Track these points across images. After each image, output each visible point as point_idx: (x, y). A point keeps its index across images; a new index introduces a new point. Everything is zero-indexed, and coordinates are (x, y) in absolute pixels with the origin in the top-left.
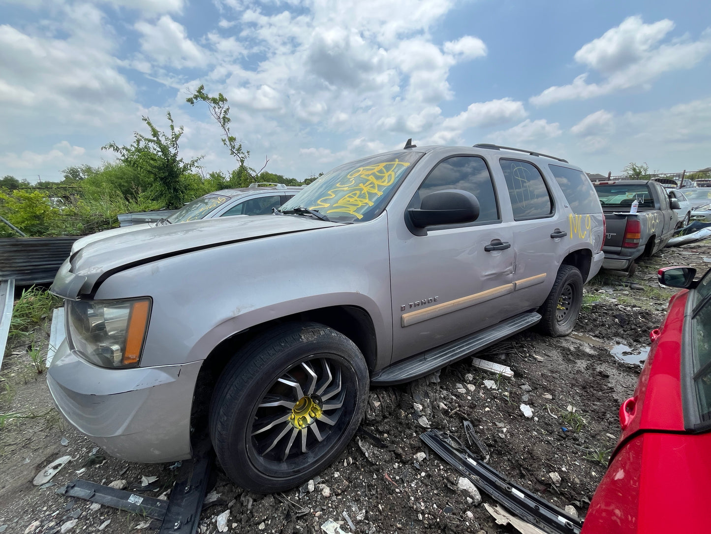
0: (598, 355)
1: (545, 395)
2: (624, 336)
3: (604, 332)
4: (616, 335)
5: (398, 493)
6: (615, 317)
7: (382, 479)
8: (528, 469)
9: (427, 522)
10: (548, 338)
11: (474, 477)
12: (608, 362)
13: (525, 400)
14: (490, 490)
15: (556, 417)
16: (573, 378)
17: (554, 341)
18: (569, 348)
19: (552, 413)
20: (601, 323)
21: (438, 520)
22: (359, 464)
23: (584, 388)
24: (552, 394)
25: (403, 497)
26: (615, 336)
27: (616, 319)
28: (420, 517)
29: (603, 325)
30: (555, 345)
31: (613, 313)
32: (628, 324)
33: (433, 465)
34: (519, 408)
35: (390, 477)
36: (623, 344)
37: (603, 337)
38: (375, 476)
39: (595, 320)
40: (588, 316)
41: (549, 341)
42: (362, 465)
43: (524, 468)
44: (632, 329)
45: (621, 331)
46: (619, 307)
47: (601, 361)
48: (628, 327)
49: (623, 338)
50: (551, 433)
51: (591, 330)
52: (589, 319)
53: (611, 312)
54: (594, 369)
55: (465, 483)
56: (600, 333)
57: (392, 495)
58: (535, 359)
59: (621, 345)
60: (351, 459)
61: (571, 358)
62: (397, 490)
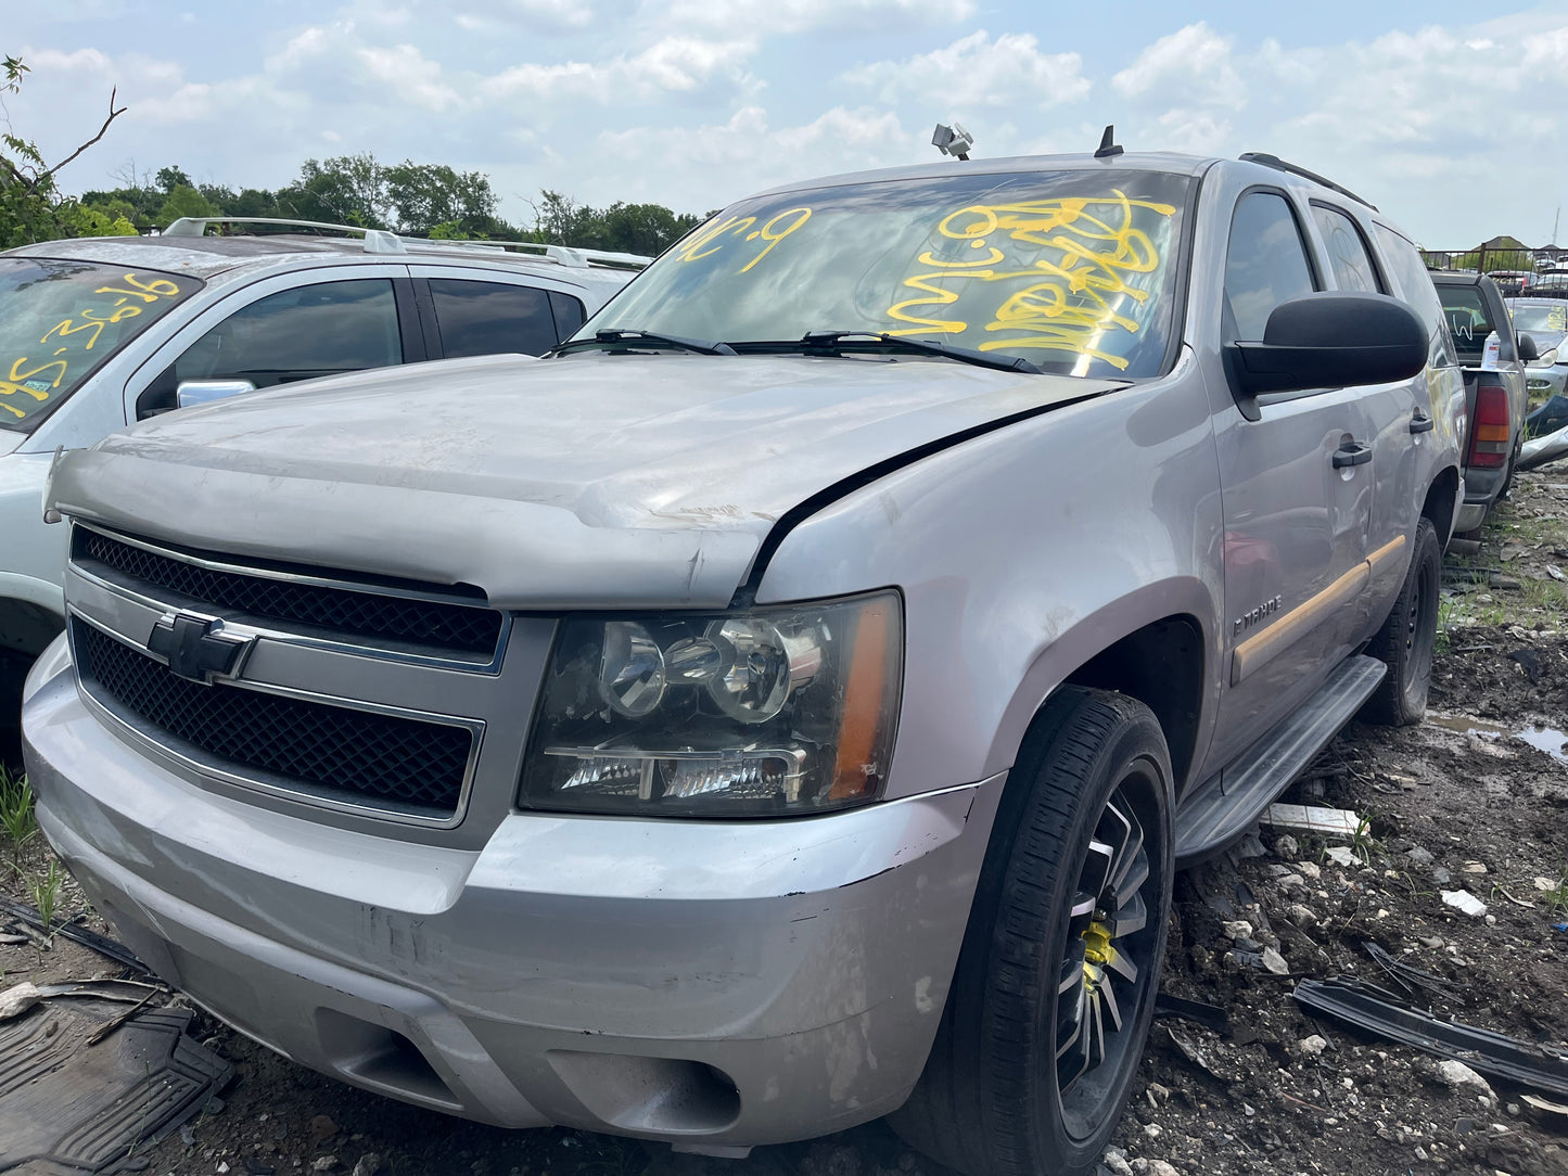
0: (1521, 757)
1: (1467, 866)
2: (1546, 707)
3: (1500, 700)
4: (1528, 706)
5: (1336, 1126)
6: (1513, 658)
7: (1277, 1108)
8: (1548, 1016)
9: (1441, 1160)
10: (1387, 730)
11: (1467, 1054)
12: (1548, 771)
13: (1444, 881)
14: (1514, 1072)
15: (1530, 905)
16: (1503, 818)
17: (1404, 736)
18: (1448, 750)
19: (1516, 897)
20: (1488, 679)
21: (1462, 1147)
22: (1191, 1093)
23: (1539, 836)
24: (1483, 861)
25: (1352, 1130)
26: (1525, 709)
27: (1518, 665)
28: (1423, 1155)
29: (1493, 683)
30: (1411, 746)
31: (1505, 648)
32: (1545, 674)
33: (1352, 1060)
34: (1442, 902)
35: (1297, 1097)
36: (1550, 727)
37: (1504, 715)
38: (1250, 1110)
39: (1471, 672)
40: (1451, 662)
41: (1391, 738)
42: (1197, 1093)
43: (1538, 1018)
44: (1556, 687)
45: (1533, 694)
46: (1514, 629)
47: (1532, 770)
48: (1548, 682)
49: (1543, 712)
50: (1539, 942)
51: (1468, 701)
52: (1456, 671)
53: (1499, 647)
54: (1529, 793)
55: (1457, 1071)
56: (1491, 705)
57: (1321, 1135)
58: (1395, 784)
59: (1547, 729)
60: (1157, 1087)
61: (1465, 774)
62: (1331, 1121)
